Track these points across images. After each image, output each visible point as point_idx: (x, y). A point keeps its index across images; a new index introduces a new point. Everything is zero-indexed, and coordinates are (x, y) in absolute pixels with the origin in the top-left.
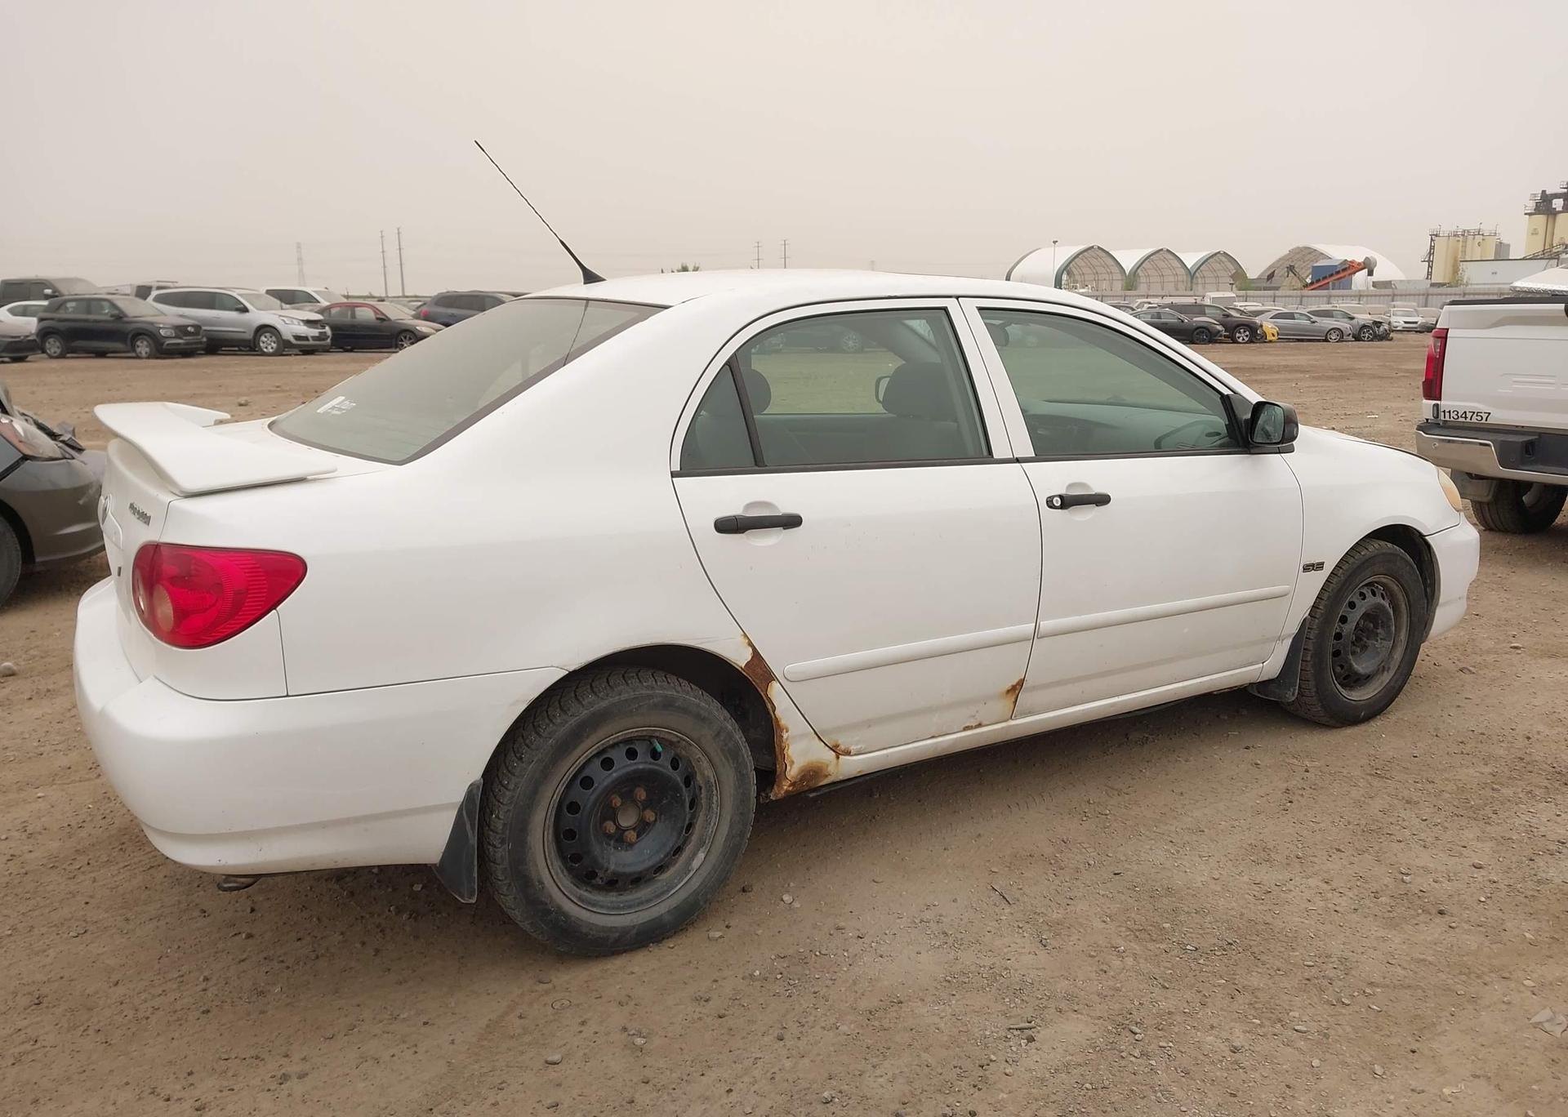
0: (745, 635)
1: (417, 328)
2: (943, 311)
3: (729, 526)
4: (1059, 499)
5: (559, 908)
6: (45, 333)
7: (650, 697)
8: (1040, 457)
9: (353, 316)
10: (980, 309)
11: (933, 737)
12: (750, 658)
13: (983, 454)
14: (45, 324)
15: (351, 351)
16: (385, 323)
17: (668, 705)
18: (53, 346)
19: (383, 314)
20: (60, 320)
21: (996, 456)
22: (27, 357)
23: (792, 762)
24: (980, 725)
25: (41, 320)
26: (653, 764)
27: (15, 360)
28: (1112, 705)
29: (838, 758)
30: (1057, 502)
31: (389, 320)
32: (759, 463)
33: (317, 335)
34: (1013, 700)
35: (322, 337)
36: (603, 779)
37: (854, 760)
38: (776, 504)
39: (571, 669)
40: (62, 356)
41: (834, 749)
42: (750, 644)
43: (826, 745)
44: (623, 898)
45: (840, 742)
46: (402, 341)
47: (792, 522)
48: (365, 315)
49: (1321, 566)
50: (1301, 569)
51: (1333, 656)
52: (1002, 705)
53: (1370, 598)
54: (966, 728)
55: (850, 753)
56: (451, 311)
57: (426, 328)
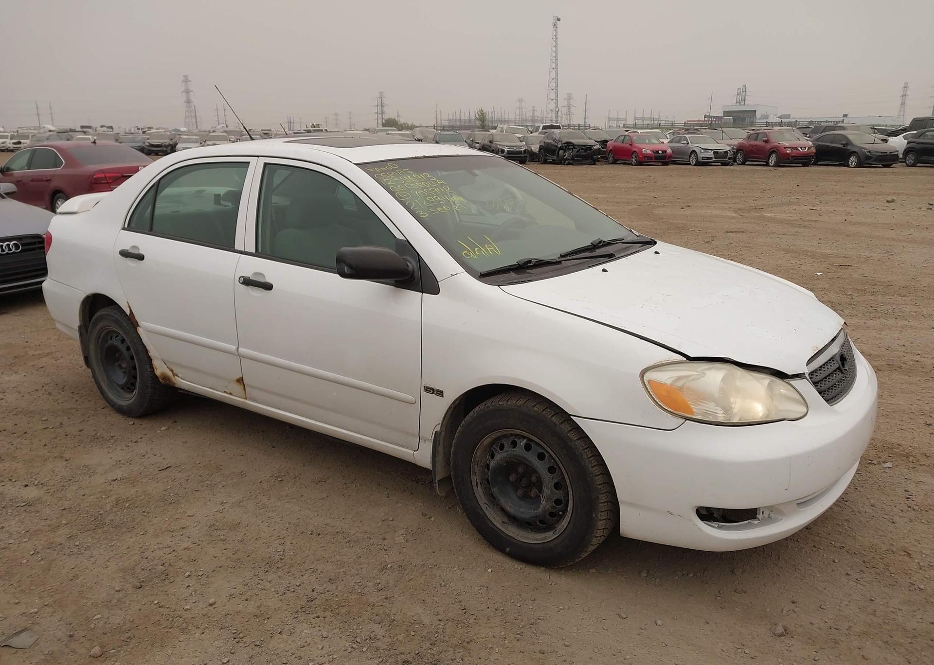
0: (128, 303)
3: (124, 254)
4: (243, 279)
6: (907, 152)
7: (113, 316)
8: (257, 254)
10: (266, 164)
11: (211, 388)
12: (130, 312)
14: (910, 145)
18: (911, 159)
20: (919, 143)
21: (236, 248)
22: (892, 164)
23: (156, 369)
24: (231, 394)
25: (909, 143)
27: (885, 166)
28: (302, 421)
29: (174, 376)
30: (241, 280)
32: (152, 231)
34: (243, 388)
37: (181, 382)
39: (87, 295)
40: (914, 165)
41: (172, 371)
42: (129, 307)
43: (168, 367)
44: (121, 394)
45: (173, 369)
47: (142, 258)
49: (440, 393)
50: (423, 389)
51: (487, 483)
52: (238, 388)
53: (520, 450)
54: (225, 392)
55: (178, 377)
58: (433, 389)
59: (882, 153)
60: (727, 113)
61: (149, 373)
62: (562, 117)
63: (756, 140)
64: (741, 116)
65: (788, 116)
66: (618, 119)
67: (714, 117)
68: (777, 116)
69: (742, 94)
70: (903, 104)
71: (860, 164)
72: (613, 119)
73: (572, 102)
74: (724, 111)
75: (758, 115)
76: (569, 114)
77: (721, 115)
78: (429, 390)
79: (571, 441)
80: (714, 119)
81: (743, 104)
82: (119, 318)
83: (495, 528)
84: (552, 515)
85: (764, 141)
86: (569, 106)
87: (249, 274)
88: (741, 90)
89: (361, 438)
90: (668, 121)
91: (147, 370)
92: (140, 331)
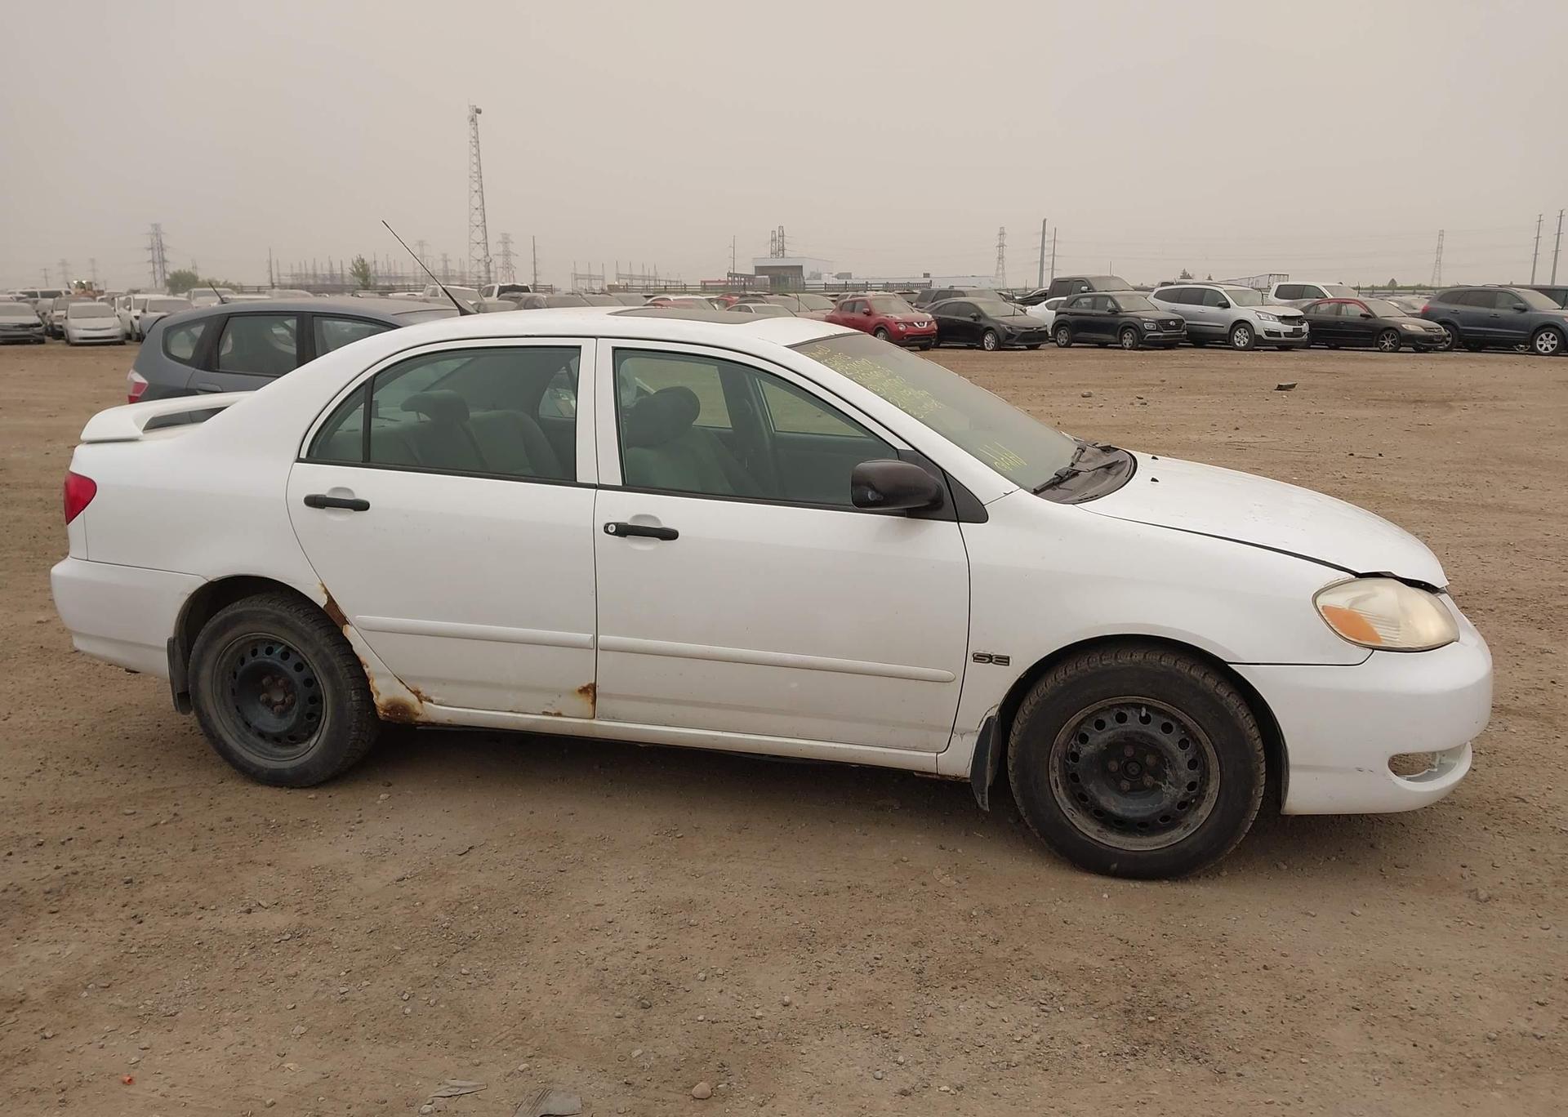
0: (323, 585)
1: (1404, 326)
3: (314, 502)
4: (614, 526)
6: (1058, 326)
7: (269, 613)
9: (1339, 312)
10: (615, 349)
11: (511, 711)
12: (326, 602)
13: (567, 476)
14: (1060, 317)
15: (1336, 348)
16: (1370, 320)
18: (1063, 337)
19: (1369, 310)
20: (1071, 314)
21: (579, 480)
22: (1040, 345)
23: (378, 694)
24: (559, 715)
25: (1058, 314)
26: (277, 660)
27: (1030, 348)
29: (421, 702)
30: (612, 529)
31: (1375, 317)
32: (369, 461)
33: (1292, 331)
34: (591, 701)
35: (1297, 333)
36: (248, 661)
37: (438, 709)
38: (354, 491)
39: (211, 580)
40: (1067, 346)
41: (417, 693)
42: (326, 592)
43: (408, 688)
44: (274, 749)
45: (420, 689)
46: (1384, 339)
47: (362, 506)
48: (1353, 312)
49: (1004, 660)
50: (970, 657)
51: (1072, 780)
52: (584, 703)
53: (1133, 724)
54: (545, 713)
55: (432, 701)
56: (1453, 307)
57: (1413, 326)
58: (990, 657)
59: (1027, 328)
60: (760, 270)
61: (354, 703)
62: (496, 273)
63: (853, 311)
64: (782, 274)
65: (849, 276)
66: (590, 278)
67: (742, 276)
68: (835, 274)
69: (779, 242)
70: (1001, 258)
71: (999, 347)
72: (583, 277)
73: (512, 248)
74: (756, 267)
75: (806, 273)
76: (508, 266)
77: (751, 272)
78: (979, 658)
79: (1222, 698)
80: (743, 279)
81: (781, 255)
82: (286, 614)
83: (1090, 840)
84: (1182, 805)
85: (865, 313)
86: (507, 254)
87: (626, 519)
88: (777, 234)
89: (835, 748)
90: (670, 281)
91: (351, 698)
92: (350, 632)
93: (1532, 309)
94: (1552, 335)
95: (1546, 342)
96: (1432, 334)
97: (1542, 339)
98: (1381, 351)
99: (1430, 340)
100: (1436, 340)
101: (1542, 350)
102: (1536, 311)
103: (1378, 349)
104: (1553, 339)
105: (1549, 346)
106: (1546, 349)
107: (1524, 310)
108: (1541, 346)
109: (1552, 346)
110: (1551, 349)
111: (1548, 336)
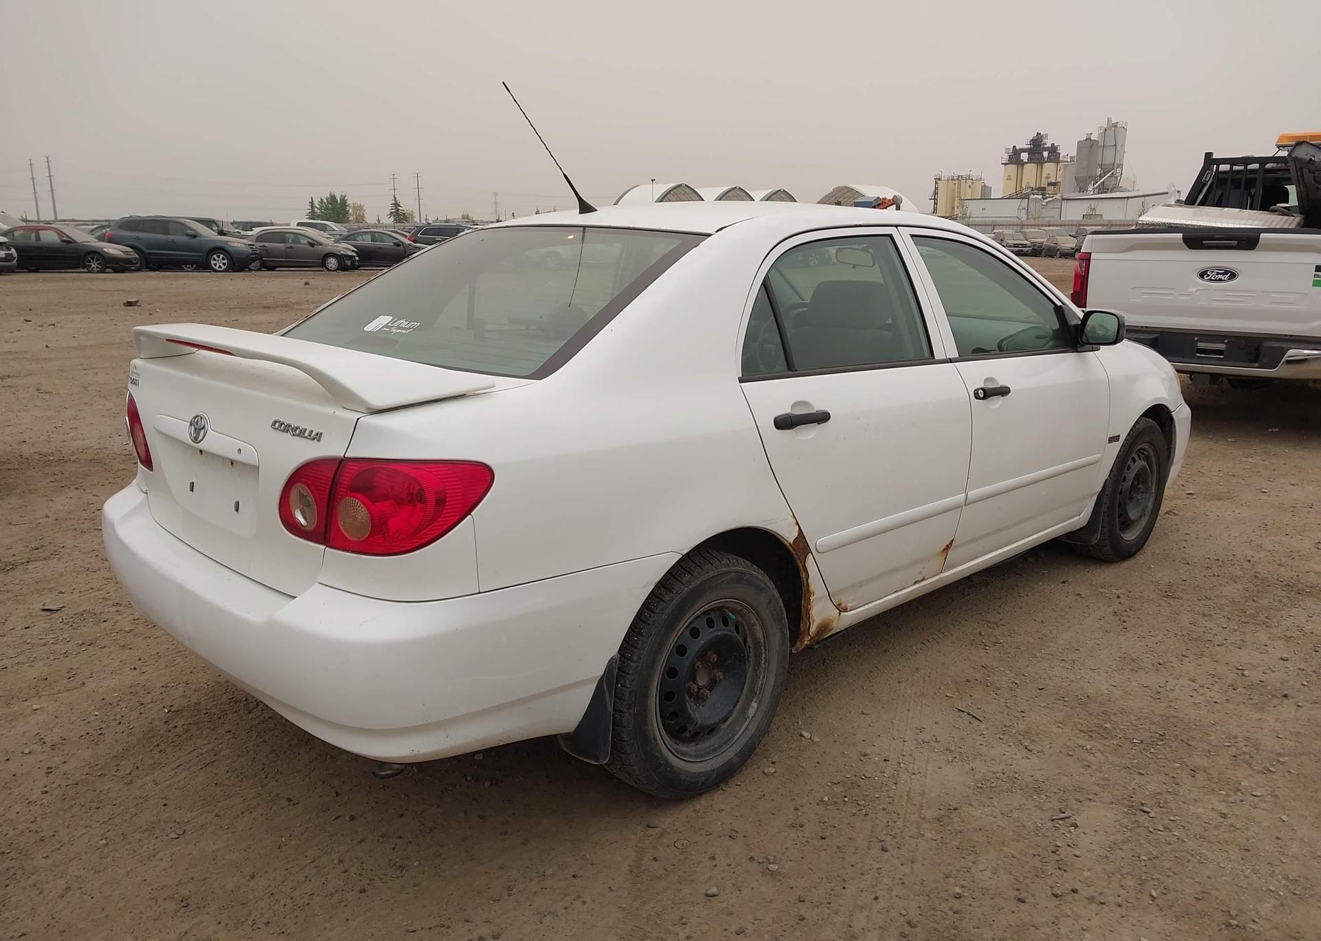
0: (794, 517)
1: (105, 250)
2: (889, 238)
3: (784, 423)
4: (982, 391)
5: (666, 760)
8: (962, 358)
9: (38, 238)
10: (912, 236)
11: (896, 592)
12: (796, 535)
13: (928, 357)
15: (36, 271)
16: (71, 246)
17: (740, 578)
19: (68, 236)
21: (937, 357)
24: (923, 579)
26: (724, 630)
29: (840, 614)
30: (981, 394)
31: (75, 242)
32: (791, 369)
33: (4, 256)
34: (945, 557)
35: (8, 258)
36: (695, 647)
37: (849, 615)
38: (812, 403)
39: (684, 553)
41: (838, 607)
42: (799, 523)
43: (834, 605)
44: (702, 747)
45: (842, 601)
46: (90, 262)
47: (823, 417)
48: (49, 237)
49: (1118, 438)
50: (1107, 442)
54: (916, 582)
55: (847, 610)
56: (135, 234)
57: (113, 250)
58: (1114, 438)
78: (1111, 440)
92: (809, 562)
93: (201, 236)
94: (222, 256)
95: (219, 262)
96: (129, 256)
97: (214, 259)
98: (89, 272)
99: (129, 261)
100: (134, 261)
101: (217, 268)
102: (204, 237)
103: (86, 270)
104: (223, 259)
105: (222, 265)
106: (220, 267)
107: (195, 237)
108: (215, 265)
109: (224, 264)
110: (223, 267)
111: (218, 257)
